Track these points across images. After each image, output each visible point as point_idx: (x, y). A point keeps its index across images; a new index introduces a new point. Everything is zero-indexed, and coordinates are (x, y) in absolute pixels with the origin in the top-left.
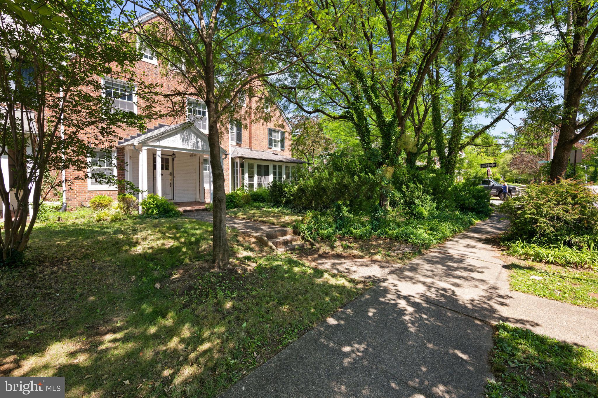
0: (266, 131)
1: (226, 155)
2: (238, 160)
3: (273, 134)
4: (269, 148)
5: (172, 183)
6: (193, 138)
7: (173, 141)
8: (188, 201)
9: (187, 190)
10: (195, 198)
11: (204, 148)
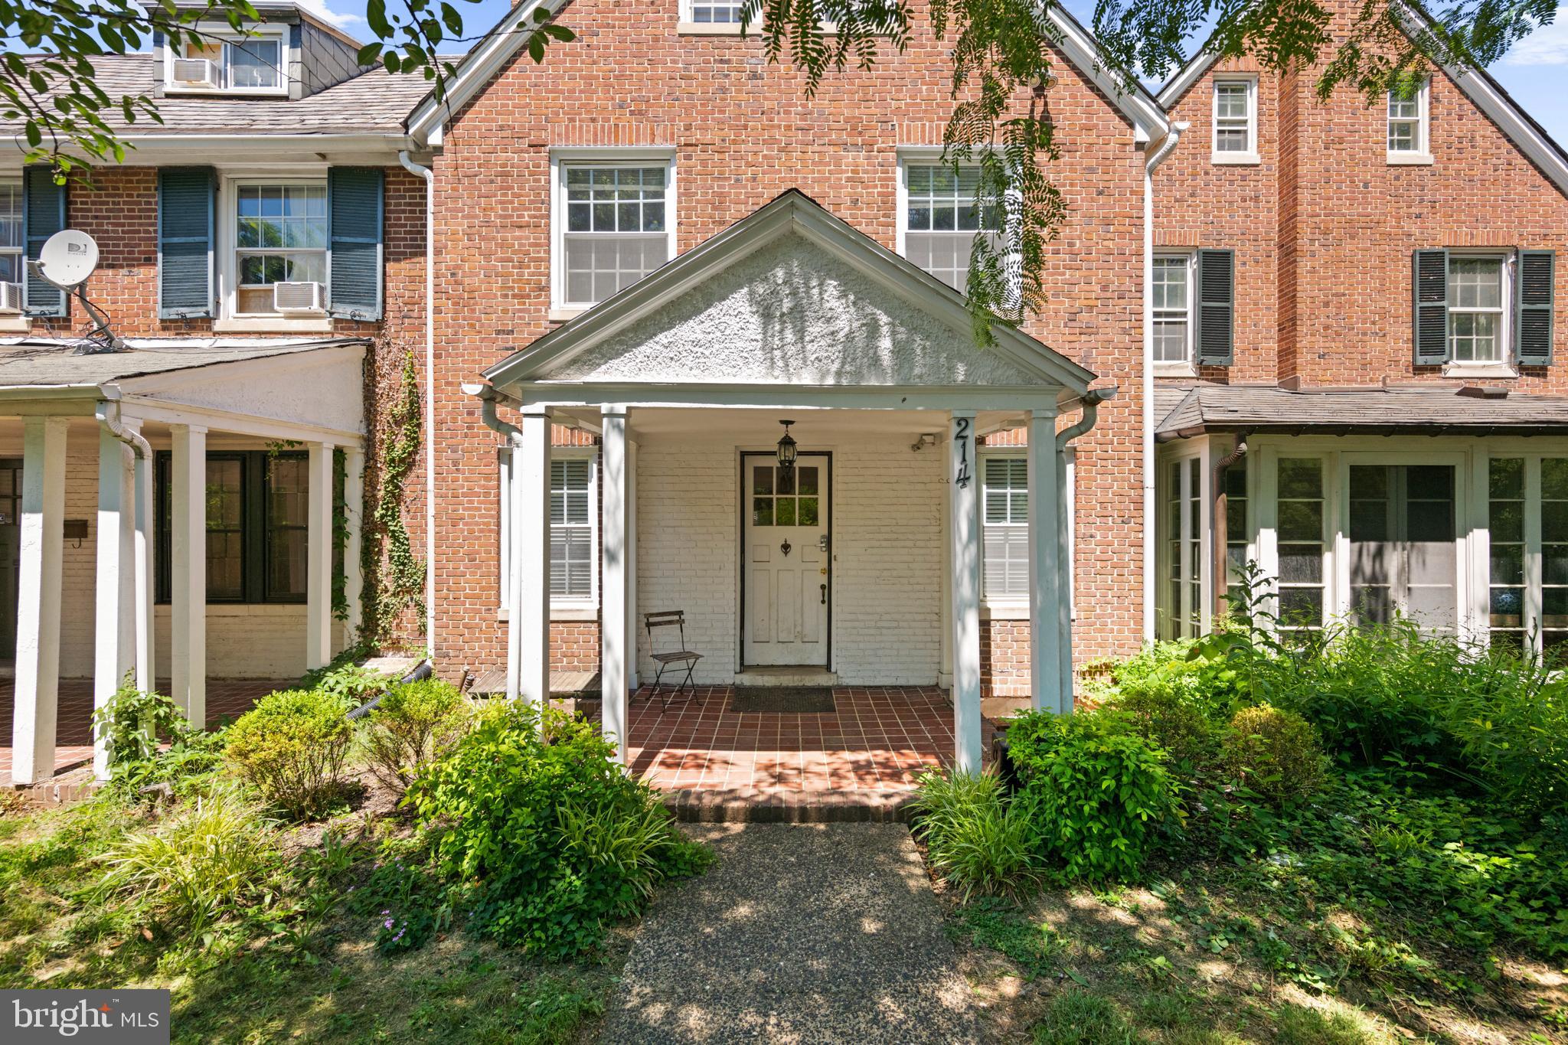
0: (1403, 274)
1: (1091, 401)
2: (1202, 450)
3: (1456, 282)
4: (1419, 370)
5: (827, 589)
6: (833, 303)
7: (696, 343)
8: (902, 682)
9: (895, 624)
10: (935, 667)
11: (911, 369)
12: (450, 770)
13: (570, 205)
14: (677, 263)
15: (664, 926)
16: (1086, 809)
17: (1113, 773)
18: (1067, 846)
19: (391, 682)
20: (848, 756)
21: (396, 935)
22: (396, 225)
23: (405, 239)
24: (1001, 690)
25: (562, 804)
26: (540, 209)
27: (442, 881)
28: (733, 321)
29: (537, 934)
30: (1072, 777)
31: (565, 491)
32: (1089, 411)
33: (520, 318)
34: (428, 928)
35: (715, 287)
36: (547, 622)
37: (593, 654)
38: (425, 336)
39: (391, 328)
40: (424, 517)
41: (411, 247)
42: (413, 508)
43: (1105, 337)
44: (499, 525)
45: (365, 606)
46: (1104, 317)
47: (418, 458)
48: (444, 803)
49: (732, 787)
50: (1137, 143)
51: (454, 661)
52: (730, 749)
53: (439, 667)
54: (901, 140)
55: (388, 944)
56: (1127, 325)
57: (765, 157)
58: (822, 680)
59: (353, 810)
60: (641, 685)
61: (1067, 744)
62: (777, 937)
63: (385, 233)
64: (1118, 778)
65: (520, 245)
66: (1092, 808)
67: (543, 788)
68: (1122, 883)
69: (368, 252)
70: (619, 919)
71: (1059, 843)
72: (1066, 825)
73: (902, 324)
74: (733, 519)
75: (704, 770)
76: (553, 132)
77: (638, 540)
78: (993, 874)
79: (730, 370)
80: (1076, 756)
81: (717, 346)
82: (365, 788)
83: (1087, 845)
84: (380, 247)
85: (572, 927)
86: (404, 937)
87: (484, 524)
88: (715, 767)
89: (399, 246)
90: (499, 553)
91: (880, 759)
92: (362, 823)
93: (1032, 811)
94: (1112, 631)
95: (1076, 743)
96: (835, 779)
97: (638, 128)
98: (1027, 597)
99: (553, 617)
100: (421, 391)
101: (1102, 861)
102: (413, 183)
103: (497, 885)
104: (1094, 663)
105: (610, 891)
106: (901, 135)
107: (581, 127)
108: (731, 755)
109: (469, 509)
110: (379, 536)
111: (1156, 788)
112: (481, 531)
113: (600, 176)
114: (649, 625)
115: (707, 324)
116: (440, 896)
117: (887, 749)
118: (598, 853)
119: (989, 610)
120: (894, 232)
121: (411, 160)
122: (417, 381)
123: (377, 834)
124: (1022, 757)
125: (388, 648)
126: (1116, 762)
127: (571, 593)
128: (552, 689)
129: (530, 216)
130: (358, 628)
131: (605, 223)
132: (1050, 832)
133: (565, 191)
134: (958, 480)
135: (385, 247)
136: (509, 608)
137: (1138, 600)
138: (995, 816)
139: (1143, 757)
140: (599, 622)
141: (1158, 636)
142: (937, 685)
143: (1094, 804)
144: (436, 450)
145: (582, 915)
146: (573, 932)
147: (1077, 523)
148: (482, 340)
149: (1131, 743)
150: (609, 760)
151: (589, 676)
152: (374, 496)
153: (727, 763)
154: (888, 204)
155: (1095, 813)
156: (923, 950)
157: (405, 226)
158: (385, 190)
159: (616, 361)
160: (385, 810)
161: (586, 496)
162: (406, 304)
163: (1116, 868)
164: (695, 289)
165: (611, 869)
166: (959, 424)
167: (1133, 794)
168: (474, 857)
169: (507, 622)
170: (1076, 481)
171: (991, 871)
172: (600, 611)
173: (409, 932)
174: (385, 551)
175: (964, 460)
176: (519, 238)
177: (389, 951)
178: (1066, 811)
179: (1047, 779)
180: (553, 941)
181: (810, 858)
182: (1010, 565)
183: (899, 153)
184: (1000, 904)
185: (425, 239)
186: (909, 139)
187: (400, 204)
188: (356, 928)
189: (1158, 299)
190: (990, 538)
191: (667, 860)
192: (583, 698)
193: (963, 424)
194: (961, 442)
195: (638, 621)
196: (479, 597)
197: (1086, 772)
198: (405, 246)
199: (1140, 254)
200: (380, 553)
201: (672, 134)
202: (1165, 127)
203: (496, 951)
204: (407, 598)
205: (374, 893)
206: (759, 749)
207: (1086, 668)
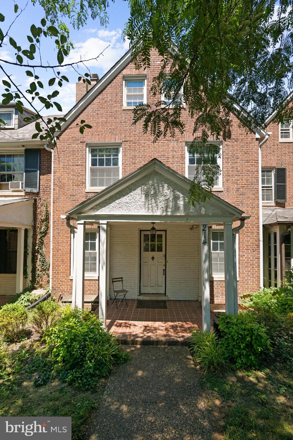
2: (277, 230)
5: (165, 271)
6: (166, 191)
7: (127, 203)
8: (187, 299)
9: (185, 282)
10: (197, 294)
11: (189, 210)
12: (56, 330)
13: (92, 159)
14: (122, 180)
15: (116, 379)
16: (242, 346)
17: (250, 335)
18: (236, 357)
19: (39, 297)
20: (170, 324)
21: (39, 380)
22: (43, 165)
23: (46, 169)
24: (217, 302)
25: (87, 341)
26: (83, 160)
27: (52, 363)
28: (137, 196)
29: (79, 381)
30: (238, 336)
31: (89, 241)
32: (242, 222)
33: (77, 192)
34: (48, 378)
35: (132, 187)
36: (84, 280)
37: (97, 289)
38: (51, 197)
39: (41, 195)
40: (49, 249)
41: (47, 171)
42: (46, 246)
43: (248, 196)
44: (70, 251)
45: (32, 275)
46: (247, 190)
47: (48, 232)
48: (54, 339)
49: (137, 333)
50: (256, 138)
51: (57, 291)
52: (136, 321)
53: (53, 293)
54: (187, 139)
55: (37, 383)
56: (254, 192)
57: (147, 144)
58: (163, 298)
59: (28, 339)
60: (111, 299)
61: (236, 325)
62: (149, 384)
63: (40, 167)
64: (251, 337)
65: (78, 171)
66: (243, 346)
67: (82, 336)
68: (253, 369)
69: (35, 173)
70: (103, 377)
71: (234, 356)
72: (236, 351)
73: (187, 197)
74: (137, 250)
75: (128, 328)
76: (87, 138)
77: (110, 256)
78: (214, 365)
79: (136, 211)
80: (238, 329)
81: (133, 204)
82: (32, 332)
83: (242, 357)
84: (38, 171)
85: (89, 380)
86: (41, 381)
87: (66, 251)
88: (132, 327)
89: (44, 171)
90: (70, 260)
91: (180, 325)
92: (30, 343)
93: (225, 345)
94: (250, 284)
95: (239, 325)
96: (167, 331)
97: (111, 137)
98: (224, 274)
99: (85, 278)
100: (49, 212)
101: (247, 362)
102: (48, 153)
103: (68, 365)
104: (245, 294)
105: (101, 368)
106: (187, 137)
107: (95, 137)
108: (136, 323)
109: (62, 247)
110: (37, 254)
111: (263, 341)
112: (65, 253)
113: (101, 150)
114: (113, 282)
115: (130, 197)
116: (52, 368)
117: (182, 322)
118: (97, 356)
119: (213, 277)
120: (185, 165)
121: (47, 147)
122: (48, 209)
123: (34, 347)
124: (222, 328)
125: (39, 287)
126: (251, 332)
127: (91, 271)
128: (85, 300)
129: (80, 162)
130: (30, 281)
131: (101, 164)
132: (231, 352)
133: (90, 155)
134: (203, 243)
135: (40, 171)
136: (73, 276)
137: (258, 275)
138: (214, 347)
139: (259, 331)
140: (99, 280)
141: (264, 286)
142: (197, 300)
143: (244, 345)
144: (53, 230)
145: (93, 376)
146: (90, 381)
147: (239, 252)
148: (66, 198)
149: (255, 326)
150: (101, 327)
151: (96, 296)
152: (36, 243)
153: (135, 325)
154: (183, 157)
155: (245, 348)
156: (192, 390)
157: (46, 165)
158: (40, 155)
159: (104, 208)
160: (37, 339)
161: (95, 243)
162: (45, 187)
163: (251, 364)
164: (127, 187)
165: (101, 361)
166: (203, 226)
167: (256, 342)
168: (62, 356)
169: (72, 280)
170: (239, 239)
171: (213, 364)
172: (99, 277)
173: (43, 380)
174: (38, 259)
175: (205, 237)
176: (77, 169)
177: (37, 385)
178: (236, 346)
179: (230, 336)
180: (84, 384)
181: (159, 357)
182: (219, 264)
183: (186, 142)
184: (215, 375)
185: (51, 169)
186: (189, 139)
187: (44, 159)
188: (28, 377)
189: (263, 182)
190: (213, 256)
191: (117, 357)
192: (94, 303)
193: (205, 226)
194: (204, 232)
195: (110, 280)
196: (64, 273)
197: (241, 335)
198: (45, 171)
199: (258, 171)
200: (37, 259)
201: (121, 138)
202: (265, 134)
203: (68, 386)
204: (44, 272)
205: (33, 366)
206: (144, 321)
207: (242, 296)
